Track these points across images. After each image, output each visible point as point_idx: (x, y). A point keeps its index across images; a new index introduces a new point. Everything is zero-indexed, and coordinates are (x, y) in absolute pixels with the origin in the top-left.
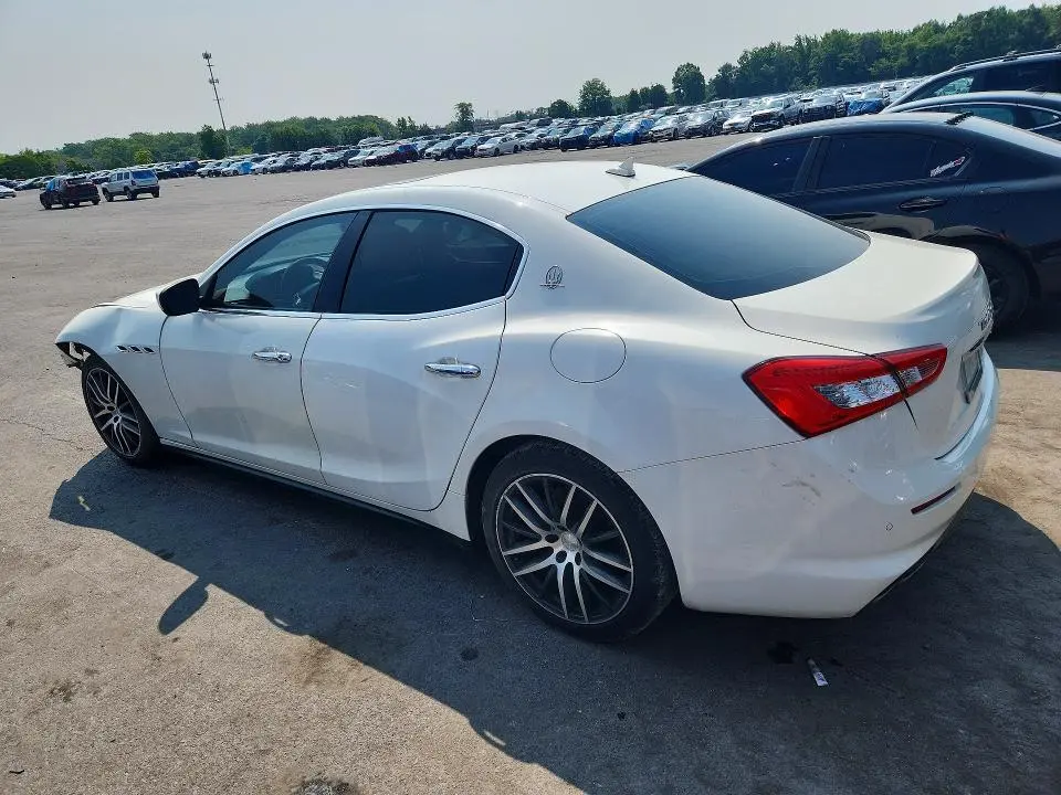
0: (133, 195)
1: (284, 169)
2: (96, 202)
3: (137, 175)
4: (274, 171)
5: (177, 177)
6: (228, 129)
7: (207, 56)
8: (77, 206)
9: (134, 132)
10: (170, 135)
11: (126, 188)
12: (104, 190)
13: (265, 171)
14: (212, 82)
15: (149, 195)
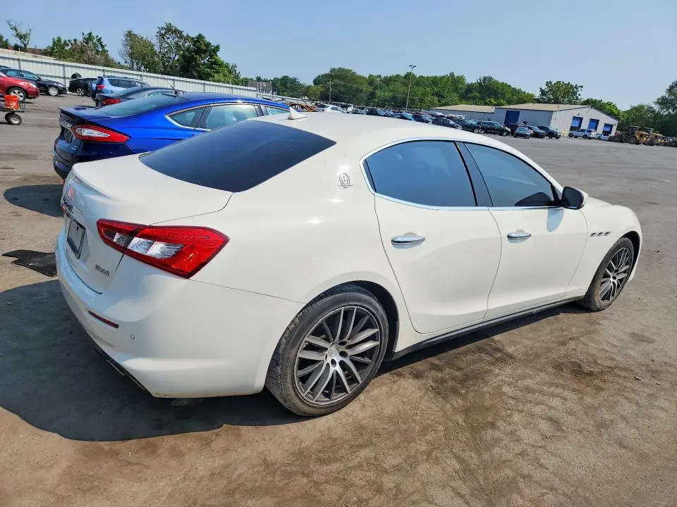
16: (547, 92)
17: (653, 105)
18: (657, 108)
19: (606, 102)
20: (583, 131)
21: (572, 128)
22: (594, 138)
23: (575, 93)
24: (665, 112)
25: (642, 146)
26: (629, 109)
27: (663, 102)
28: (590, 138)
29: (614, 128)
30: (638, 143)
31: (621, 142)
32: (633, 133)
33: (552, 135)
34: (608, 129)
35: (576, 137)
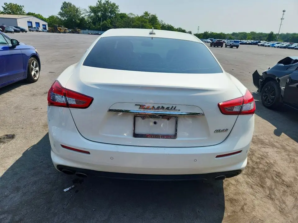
0: (232, 47)
1: (285, 47)
2: (222, 47)
3: (235, 42)
4: (281, 47)
5: (252, 45)
6: (280, 33)
7: (284, 11)
8: (218, 47)
9: (253, 31)
10: (262, 34)
11: (231, 44)
12: (226, 44)
13: (278, 47)
14: (282, 19)
15: (236, 47)
16: (7, 8)
17: (57, 16)
18: (59, 17)
19: (37, 14)
20: (34, 28)
21: (29, 27)
22: (41, 31)
23: (21, 10)
24: (63, 19)
25: (62, 34)
26: (48, 17)
27: (61, 14)
28: (40, 31)
29: (47, 26)
30: (60, 32)
31: (53, 32)
32: (57, 28)
33: (23, 30)
34: (44, 27)
35: (33, 31)
